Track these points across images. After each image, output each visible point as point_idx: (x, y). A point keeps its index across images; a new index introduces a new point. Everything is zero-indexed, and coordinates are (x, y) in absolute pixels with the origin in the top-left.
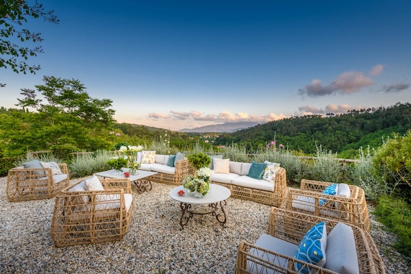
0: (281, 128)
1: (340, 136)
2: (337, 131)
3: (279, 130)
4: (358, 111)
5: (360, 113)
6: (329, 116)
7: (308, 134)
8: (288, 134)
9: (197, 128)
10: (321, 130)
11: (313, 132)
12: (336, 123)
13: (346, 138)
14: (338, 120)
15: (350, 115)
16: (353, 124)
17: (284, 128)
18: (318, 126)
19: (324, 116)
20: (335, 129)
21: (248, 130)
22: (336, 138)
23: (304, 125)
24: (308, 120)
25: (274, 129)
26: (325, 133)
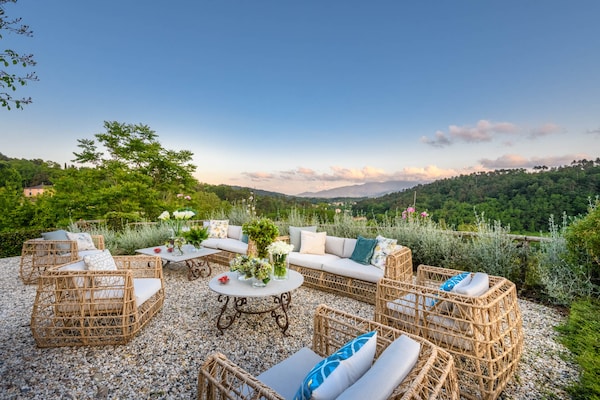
0: (456, 190)
1: (558, 202)
2: (553, 196)
3: (452, 193)
4: (592, 162)
5: (595, 164)
6: (538, 171)
7: (501, 199)
8: (468, 200)
9: (324, 192)
10: (525, 192)
11: (510, 196)
12: (551, 181)
13: (569, 205)
14: (555, 176)
15: (577, 168)
16: (582, 182)
17: (462, 190)
18: (519, 186)
19: (530, 170)
20: (550, 192)
21: (401, 194)
22: (552, 207)
23: (495, 185)
24: (502, 178)
25: (445, 192)
26: (532, 199)
